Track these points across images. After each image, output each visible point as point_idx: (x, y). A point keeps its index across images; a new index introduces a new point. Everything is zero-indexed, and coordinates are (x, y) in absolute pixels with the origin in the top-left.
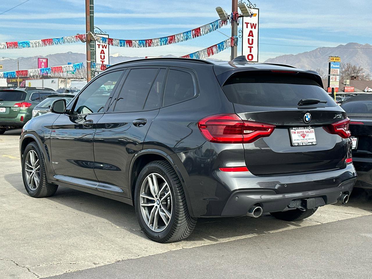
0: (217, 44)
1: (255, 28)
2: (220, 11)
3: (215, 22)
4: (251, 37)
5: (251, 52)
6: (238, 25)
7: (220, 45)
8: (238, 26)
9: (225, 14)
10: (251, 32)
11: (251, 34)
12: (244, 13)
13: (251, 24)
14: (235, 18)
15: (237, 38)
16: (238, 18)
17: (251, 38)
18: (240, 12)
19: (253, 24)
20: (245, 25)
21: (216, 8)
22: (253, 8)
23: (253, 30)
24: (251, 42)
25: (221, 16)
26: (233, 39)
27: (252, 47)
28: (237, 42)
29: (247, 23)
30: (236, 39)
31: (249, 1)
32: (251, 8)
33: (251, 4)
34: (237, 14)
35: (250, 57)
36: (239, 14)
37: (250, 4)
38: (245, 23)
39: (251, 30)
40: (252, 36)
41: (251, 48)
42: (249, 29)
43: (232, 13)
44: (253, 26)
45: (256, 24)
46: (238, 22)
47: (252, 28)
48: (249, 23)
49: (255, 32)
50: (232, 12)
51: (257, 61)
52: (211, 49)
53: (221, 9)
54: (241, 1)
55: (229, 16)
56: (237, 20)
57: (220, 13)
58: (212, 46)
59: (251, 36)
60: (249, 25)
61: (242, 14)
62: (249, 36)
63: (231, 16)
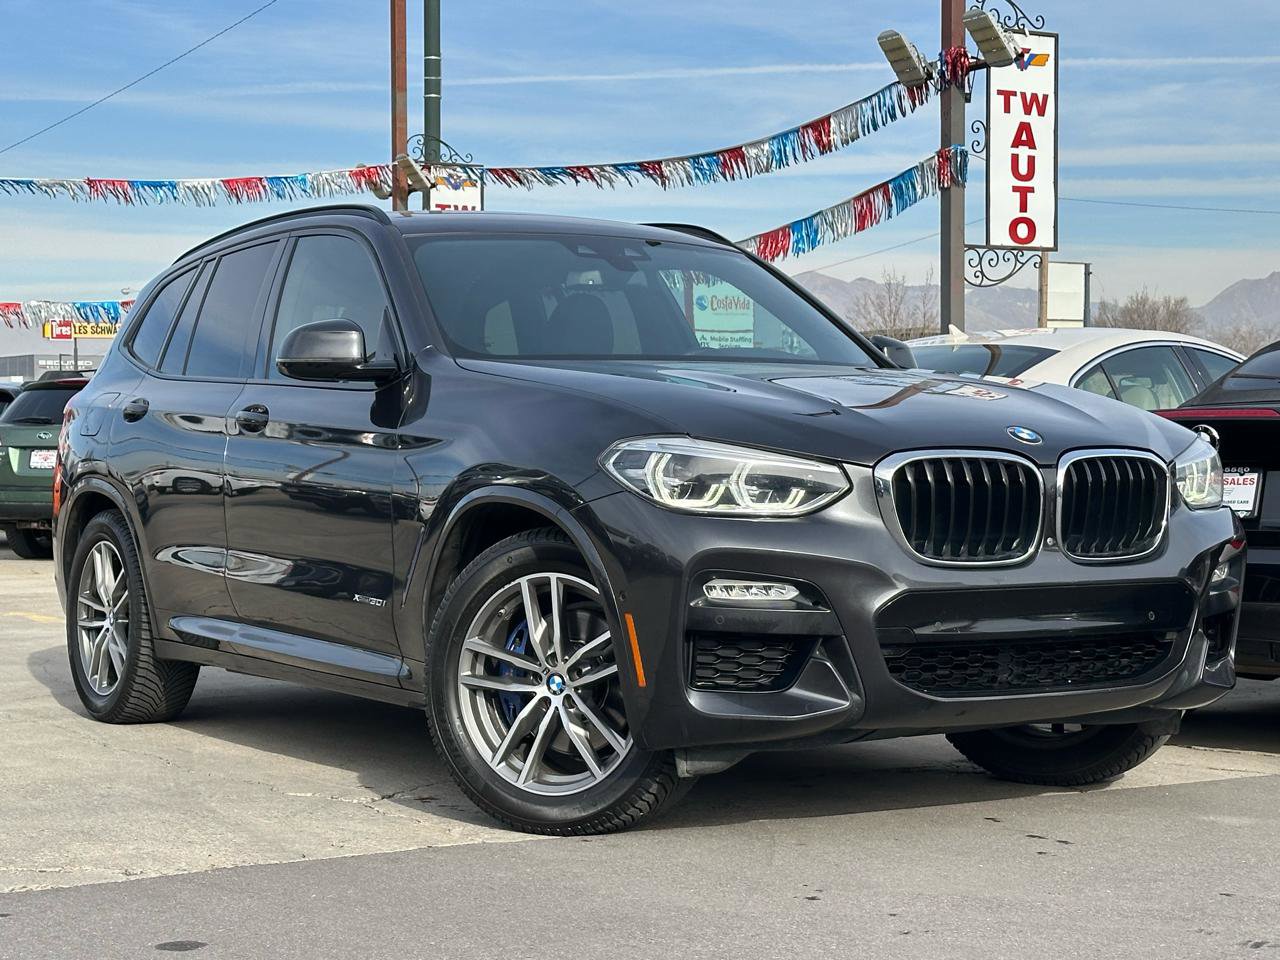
0: (890, 182)
1: (1041, 112)
2: (894, 49)
3: (882, 91)
4: (1026, 148)
5: (1023, 207)
6: (969, 101)
7: (902, 183)
8: (967, 104)
9: (916, 60)
10: (1025, 127)
11: (1024, 136)
12: (990, 52)
13: (1023, 95)
14: (955, 75)
15: (964, 154)
16: (967, 73)
17: (1024, 152)
18: (972, 49)
19: (1034, 96)
20: (997, 102)
21: (879, 35)
22: (1032, 33)
23: (1033, 119)
24: (1023, 169)
25: (902, 65)
26: (948, 159)
27: (1031, 190)
28: (962, 169)
29: (1007, 95)
30: (959, 159)
31: (1013, 4)
32: (1025, 34)
33: (1025, 17)
34: (961, 55)
35: (1022, 231)
36: (970, 56)
37: (1020, 15)
38: (1000, 92)
39: (1026, 119)
40: (1031, 144)
41: (1024, 193)
42: (1018, 114)
43: (940, 54)
44: (1034, 104)
45: (1045, 97)
46: (967, 91)
47: (1028, 111)
48: (1014, 94)
49: (1042, 127)
50: (942, 48)
51: (1052, 245)
52: (869, 202)
53: (900, 39)
54: (980, 5)
55: (931, 64)
56: (963, 80)
57: (895, 56)
58: (872, 191)
59: (1023, 143)
60: (1016, 103)
61: (981, 57)
62: (1017, 143)
63: (939, 63)
